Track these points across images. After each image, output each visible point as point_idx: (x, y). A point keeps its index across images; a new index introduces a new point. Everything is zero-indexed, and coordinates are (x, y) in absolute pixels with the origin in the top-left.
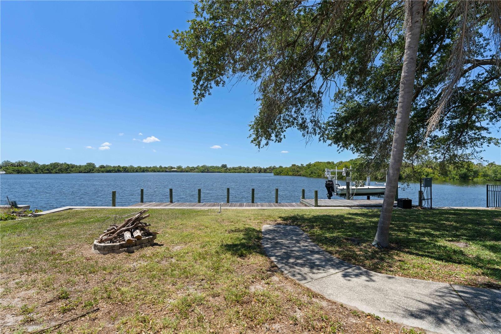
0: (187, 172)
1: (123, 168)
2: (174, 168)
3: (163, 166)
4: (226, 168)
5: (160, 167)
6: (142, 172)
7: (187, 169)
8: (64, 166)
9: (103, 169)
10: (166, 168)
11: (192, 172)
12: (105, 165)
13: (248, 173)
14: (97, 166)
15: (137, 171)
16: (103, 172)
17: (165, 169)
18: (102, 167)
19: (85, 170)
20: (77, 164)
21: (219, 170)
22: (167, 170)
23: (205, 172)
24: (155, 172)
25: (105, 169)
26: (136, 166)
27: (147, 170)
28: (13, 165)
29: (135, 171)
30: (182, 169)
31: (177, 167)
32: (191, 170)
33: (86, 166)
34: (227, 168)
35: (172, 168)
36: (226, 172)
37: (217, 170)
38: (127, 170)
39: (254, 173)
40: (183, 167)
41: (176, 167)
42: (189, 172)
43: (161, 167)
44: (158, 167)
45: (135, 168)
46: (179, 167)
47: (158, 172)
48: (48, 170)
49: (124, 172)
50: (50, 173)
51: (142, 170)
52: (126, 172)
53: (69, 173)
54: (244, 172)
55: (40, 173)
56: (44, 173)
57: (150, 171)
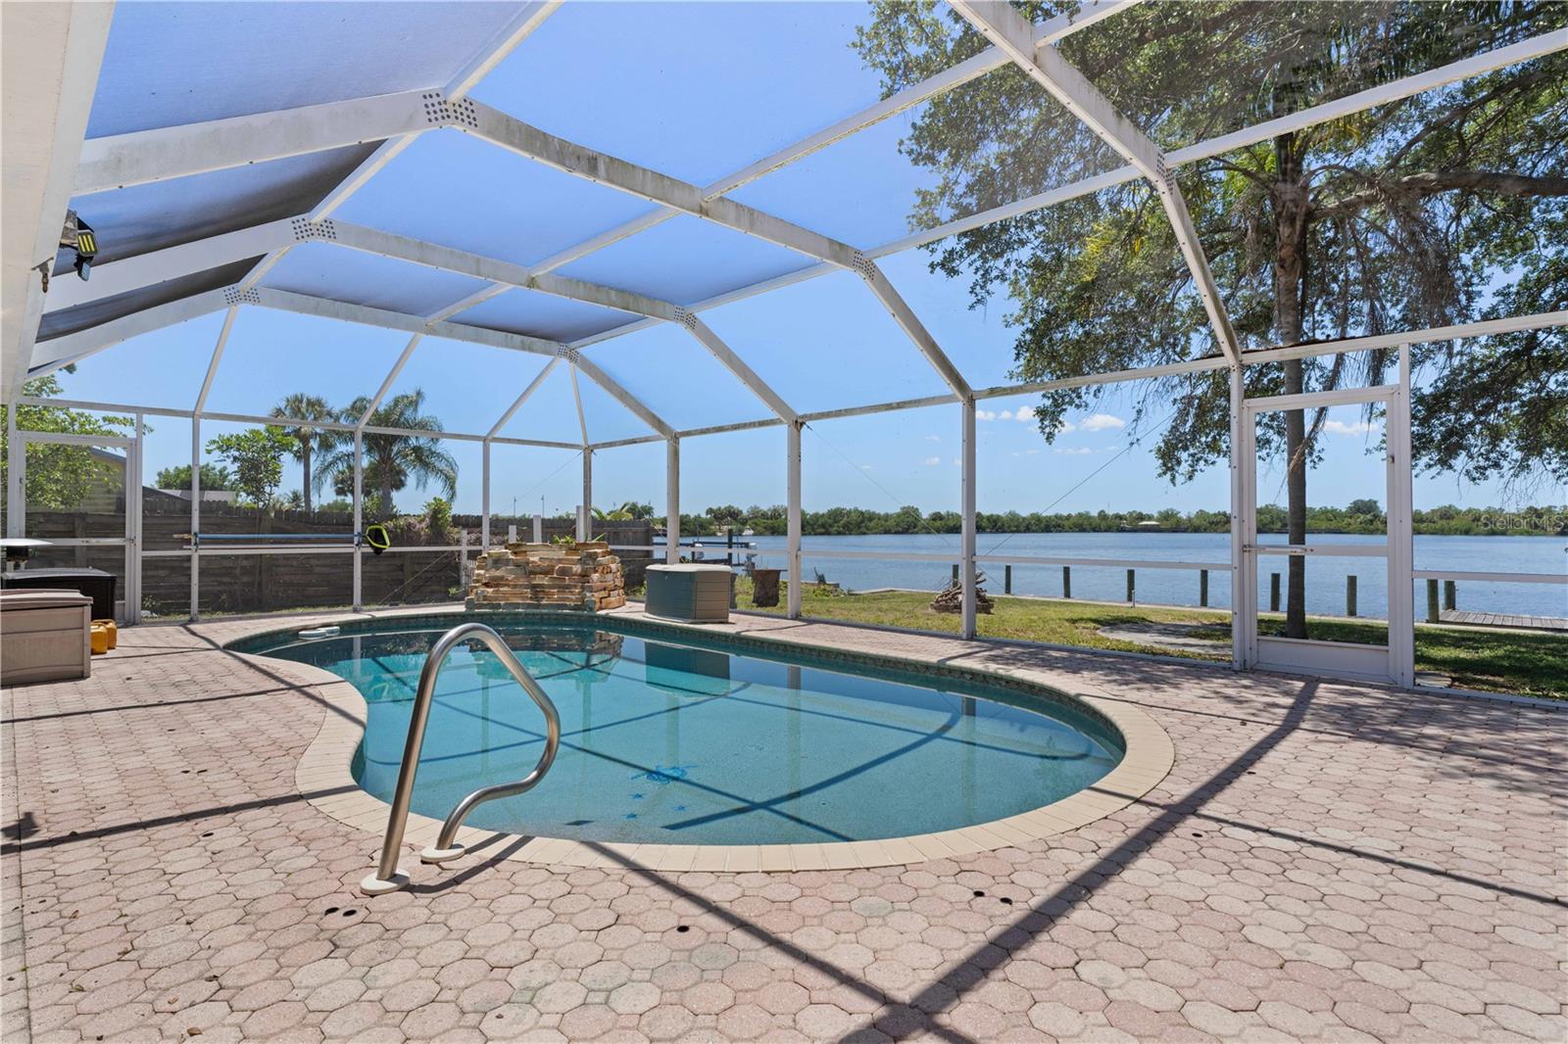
0: (1197, 530)
1: (990, 518)
2: (1150, 518)
3: (1110, 512)
4: (1369, 517)
5: (1100, 514)
6: (1043, 532)
7: (1197, 522)
8: (854, 516)
9: (938, 523)
10: (1121, 517)
11: (1215, 531)
12: (943, 512)
13: (1493, 533)
14: (925, 514)
15: (1028, 529)
16: (938, 531)
17: (1118, 521)
18: (937, 517)
19: (898, 525)
20: (881, 510)
21: (1334, 525)
22: (1124, 524)
23: (1271, 531)
24: (1083, 530)
25: (943, 522)
26: (1025, 512)
27: (1059, 526)
28: (764, 515)
29: (1022, 528)
30: (1179, 520)
31: (1160, 513)
32: (1213, 523)
33: (898, 515)
34: (1376, 517)
35: (1141, 517)
36: (1371, 532)
37: (1324, 525)
38: (999, 524)
39: (1529, 534)
40: (1183, 515)
41: (1156, 515)
42: (1205, 531)
43: (1102, 515)
44: (1094, 513)
45: (1024, 519)
46: (1167, 516)
47: (1094, 530)
48: (823, 526)
49: (991, 532)
50: (827, 533)
51: (1042, 525)
52: (997, 532)
53: (864, 534)
54: (1467, 532)
55: (810, 534)
56: (816, 534)
57: (1067, 528)
